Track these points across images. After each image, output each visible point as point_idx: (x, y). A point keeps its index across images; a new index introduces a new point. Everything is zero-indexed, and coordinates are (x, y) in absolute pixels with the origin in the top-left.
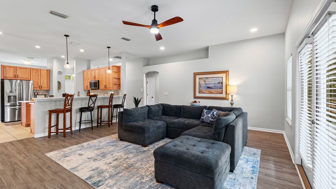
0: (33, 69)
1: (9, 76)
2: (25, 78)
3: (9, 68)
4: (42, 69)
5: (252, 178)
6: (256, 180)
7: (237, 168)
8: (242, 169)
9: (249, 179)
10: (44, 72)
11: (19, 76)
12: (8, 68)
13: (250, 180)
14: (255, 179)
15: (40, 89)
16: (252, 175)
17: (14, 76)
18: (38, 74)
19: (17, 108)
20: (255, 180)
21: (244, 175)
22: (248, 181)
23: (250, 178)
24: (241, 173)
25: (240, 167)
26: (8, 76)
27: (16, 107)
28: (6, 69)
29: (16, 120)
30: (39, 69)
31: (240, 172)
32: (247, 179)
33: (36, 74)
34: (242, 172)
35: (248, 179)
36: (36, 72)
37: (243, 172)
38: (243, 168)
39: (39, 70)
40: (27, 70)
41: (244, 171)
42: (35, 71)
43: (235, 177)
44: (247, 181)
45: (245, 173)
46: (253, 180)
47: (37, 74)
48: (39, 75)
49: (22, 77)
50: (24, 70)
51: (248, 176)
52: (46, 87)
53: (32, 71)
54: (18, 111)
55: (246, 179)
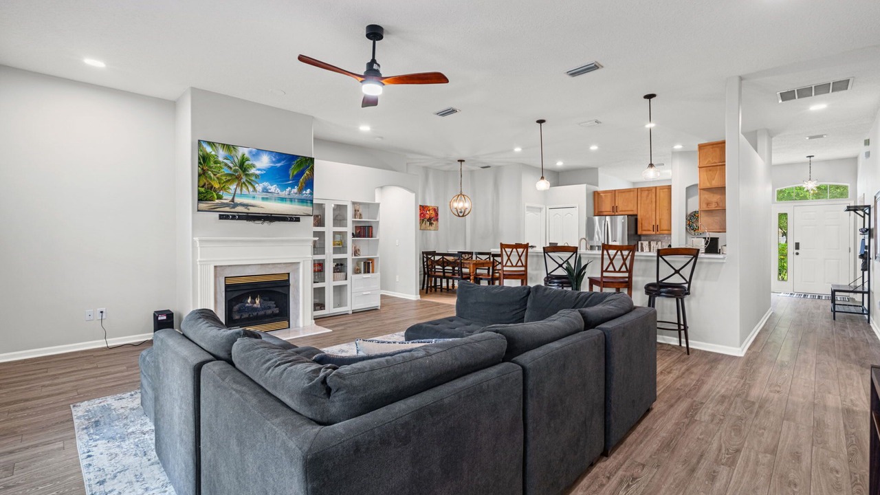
0: (642, 190)
2: (628, 211)
5: (101, 483)
6: (90, 486)
7: (162, 478)
8: (147, 485)
9: (109, 476)
10: (663, 192)
11: (619, 208)
12: (603, 195)
13: (106, 475)
14: (93, 486)
15: (654, 233)
16: (107, 491)
17: (612, 208)
18: (652, 198)
20: (92, 482)
21: (129, 476)
22: (109, 469)
23: (107, 480)
24: (141, 474)
25: (158, 488)
26: (604, 210)
30: (654, 187)
31: (144, 476)
32: (115, 472)
33: (647, 199)
34: (139, 477)
35: (112, 473)
36: (648, 196)
37: (138, 481)
38: (147, 489)
39: (654, 191)
40: (632, 194)
41: (137, 485)
42: (645, 194)
43: (149, 457)
44: (111, 468)
45: (130, 483)
46: (97, 480)
48: (654, 200)
49: (624, 209)
50: (627, 194)
51: (116, 481)
53: (639, 194)
55: (118, 470)
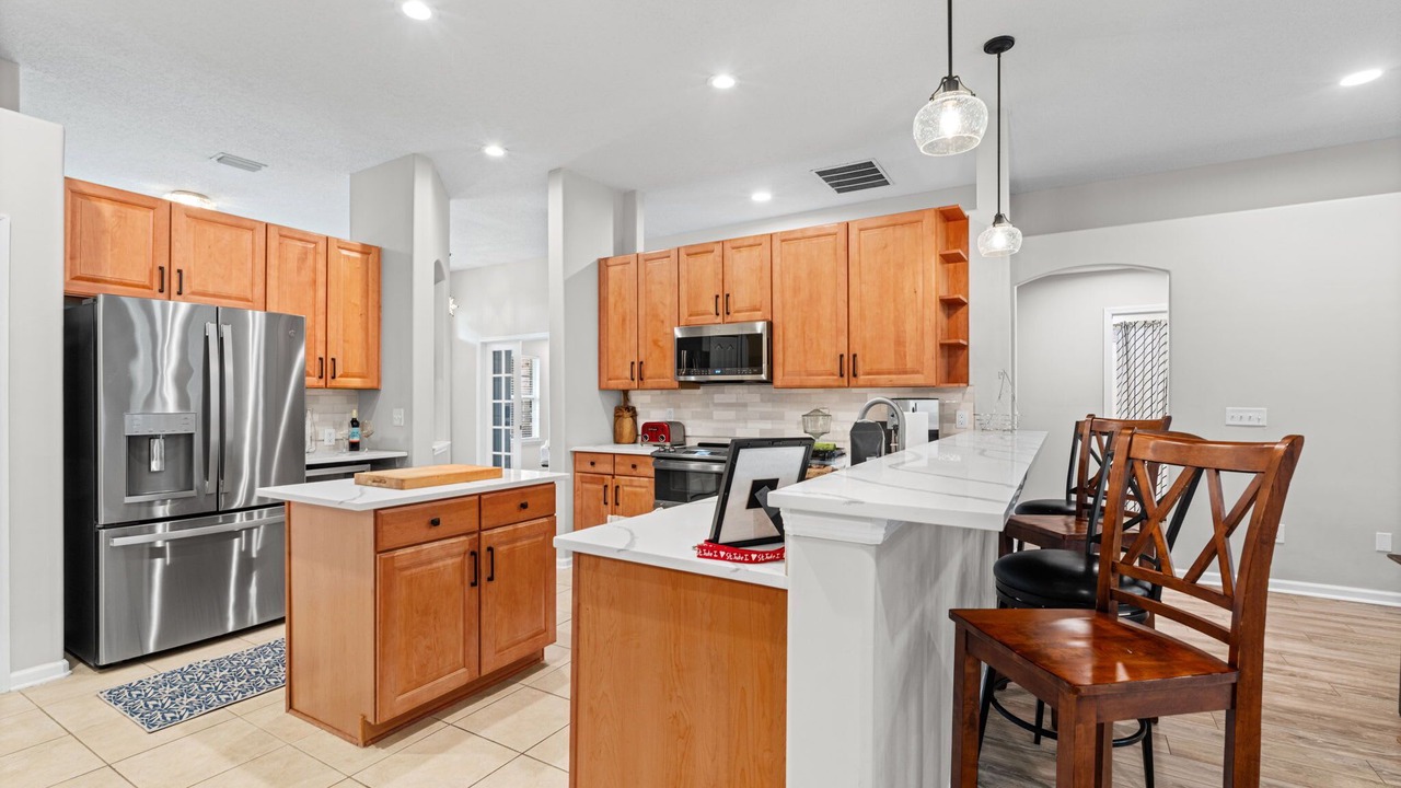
0: (284, 234)
1: (117, 276)
2: (229, 298)
3: (116, 207)
4: (338, 240)
10: (348, 257)
11: (188, 277)
12: (107, 209)
15: (322, 382)
17: (157, 273)
18: (315, 270)
19: (159, 544)
26: (108, 275)
27: (152, 531)
28: (98, 213)
29: (151, 649)
30: (320, 237)
33: (299, 269)
36: (303, 258)
40: (247, 235)
42: (295, 251)
47: (306, 276)
49: (211, 290)
50: (228, 235)
52: (356, 369)
53: (273, 244)
54: (167, 570)
